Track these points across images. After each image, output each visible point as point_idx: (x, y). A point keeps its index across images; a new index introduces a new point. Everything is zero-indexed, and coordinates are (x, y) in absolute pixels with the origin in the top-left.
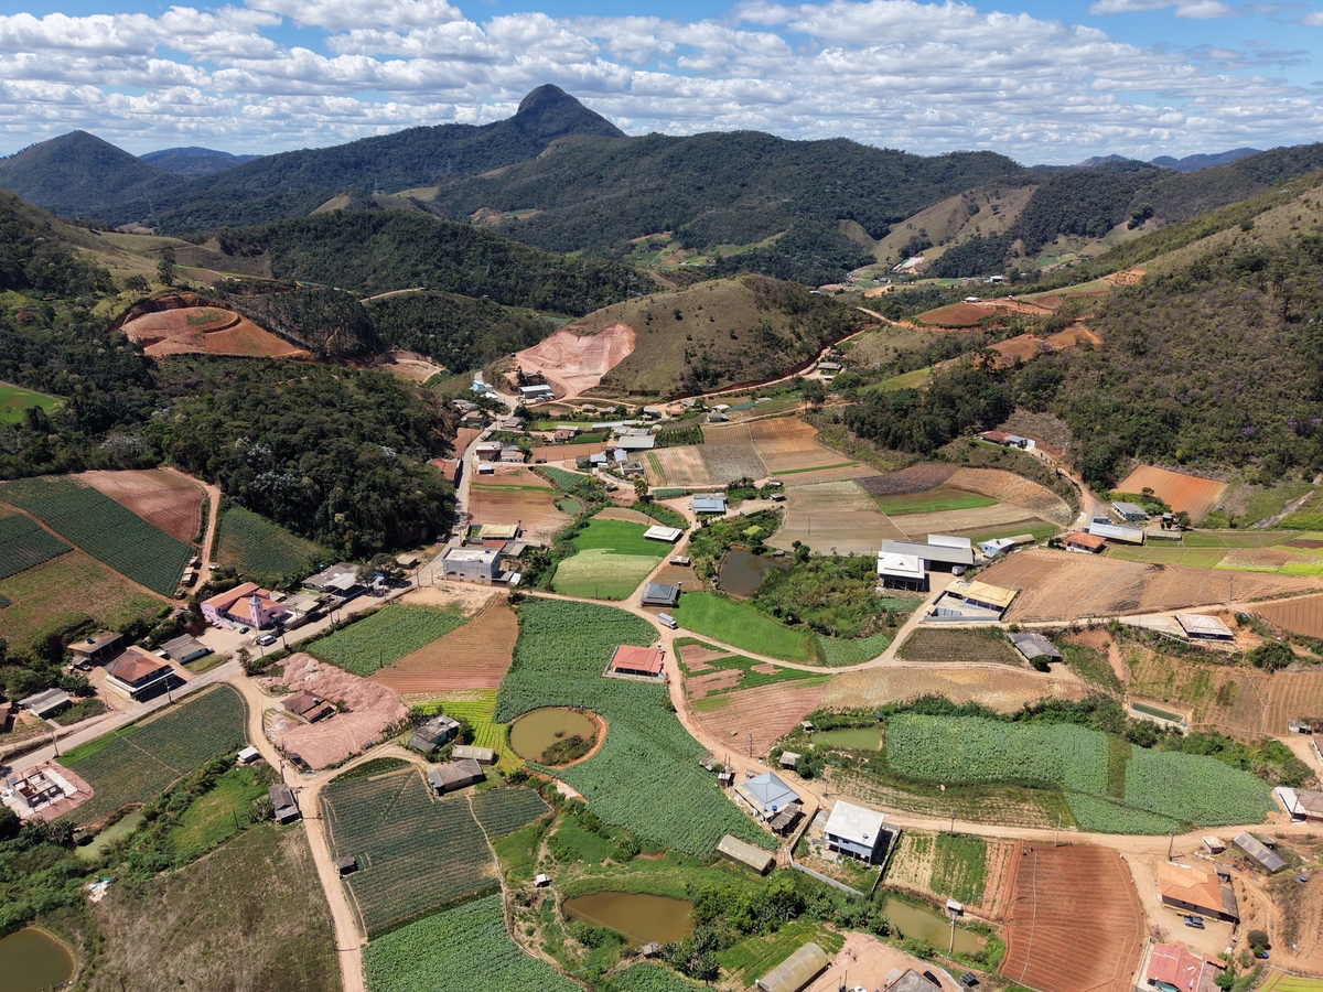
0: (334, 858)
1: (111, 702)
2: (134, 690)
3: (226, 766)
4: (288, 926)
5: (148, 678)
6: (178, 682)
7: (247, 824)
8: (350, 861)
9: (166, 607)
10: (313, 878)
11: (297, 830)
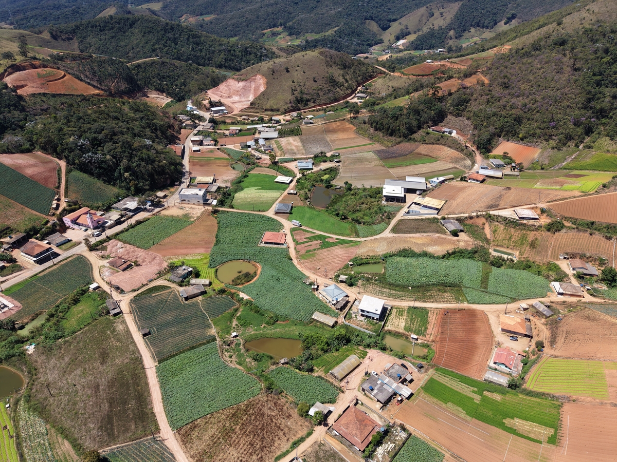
0: (139, 330)
1: (25, 265)
2: (35, 259)
3: (84, 292)
4: (121, 359)
5: (41, 254)
6: (56, 255)
8: (147, 331)
9: (46, 220)
10: (131, 339)
11: (121, 318)
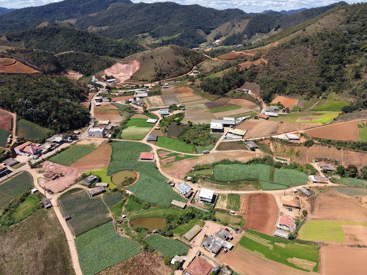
0: (63, 216)
3: (28, 194)
4: (52, 236)
6: (10, 172)
7: (36, 210)
8: (68, 217)
9: (3, 150)
10: (58, 222)
11: (52, 210)
